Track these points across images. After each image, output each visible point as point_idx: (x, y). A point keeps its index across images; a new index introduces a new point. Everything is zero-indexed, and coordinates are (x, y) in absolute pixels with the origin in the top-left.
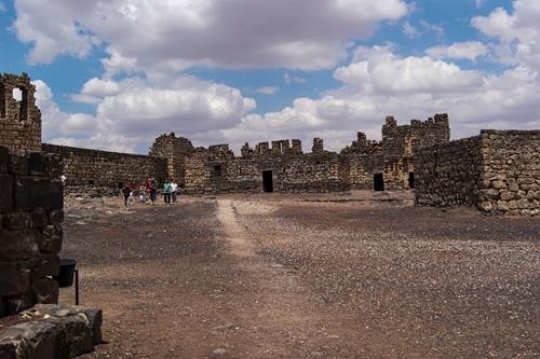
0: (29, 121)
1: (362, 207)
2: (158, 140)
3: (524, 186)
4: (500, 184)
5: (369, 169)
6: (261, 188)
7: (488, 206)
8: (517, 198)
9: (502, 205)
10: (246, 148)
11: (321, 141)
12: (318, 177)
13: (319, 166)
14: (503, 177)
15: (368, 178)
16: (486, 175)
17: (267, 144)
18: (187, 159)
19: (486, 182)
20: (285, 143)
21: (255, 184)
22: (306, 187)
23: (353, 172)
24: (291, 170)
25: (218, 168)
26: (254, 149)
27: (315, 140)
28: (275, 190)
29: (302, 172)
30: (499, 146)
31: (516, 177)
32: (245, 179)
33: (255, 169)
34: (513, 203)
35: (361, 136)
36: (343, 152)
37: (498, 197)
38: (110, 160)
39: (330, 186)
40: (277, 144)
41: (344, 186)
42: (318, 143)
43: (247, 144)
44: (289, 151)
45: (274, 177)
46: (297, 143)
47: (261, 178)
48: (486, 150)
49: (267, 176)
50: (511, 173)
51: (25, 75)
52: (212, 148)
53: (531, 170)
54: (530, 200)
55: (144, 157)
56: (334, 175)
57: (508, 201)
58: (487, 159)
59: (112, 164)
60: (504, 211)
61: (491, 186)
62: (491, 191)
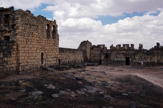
6: (124, 64)
11: (142, 45)
12: (148, 60)
13: (149, 56)
17: (120, 45)
20: (128, 45)
21: (122, 62)
24: (137, 57)
26: (115, 47)
27: (140, 44)
28: (130, 64)
29: (142, 58)
32: (118, 59)
33: (122, 56)
35: (158, 44)
40: (124, 45)
42: (141, 46)
43: (112, 45)
44: (129, 48)
45: (130, 59)
46: (132, 45)
47: (125, 60)
49: (127, 59)
56: (155, 60)
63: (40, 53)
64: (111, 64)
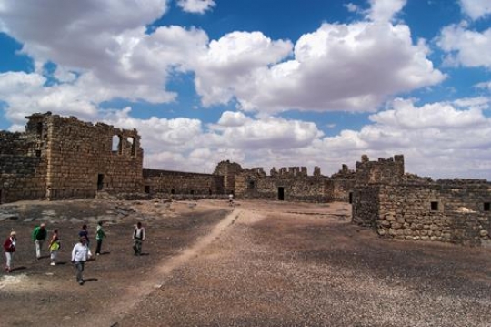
0: (136, 156)
1: (321, 219)
2: (219, 164)
3: (408, 220)
4: (391, 218)
5: (346, 189)
6: (277, 197)
7: (382, 232)
8: (403, 228)
9: (392, 231)
10: (273, 171)
11: (319, 169)
12: (312, 193)
14: (394, 213)
15: (345, 195)
16: (382, 211)
18: (236, 176)
19: (381, 216)
20: (297, 168)
21: (274, 195)
22: (304, 199)
23: (336, 190)
24: (295, 187)
25: (252, 183)
26: (278, 171)
27: (316, 168)
28: (285, 199)
29: (302, 189)
30: (391, 193)
31: (403, 214)
32: (268, 191)
33: (274, 185)
34: (400, 231)
35: (344, 167)
36: (333, 177)
37: (389, 227)
38: (186, 177)
39: (319, 200)
40: (292, 169)
41: (329, 200)
42: (317, 170)
43: (274, 168)
44: (299, 174)
45: (285, 191)
46: (304, 169)
47: (277, 191)
48: (381, 195)
49: (281, 190)
50: (399, 211)
51: (135, 130)
52: (253, 170)
53: (414, 210)
54: (413, 230)
55: (209, 175)
56: (322, 192)
57: (396, 229)
58: (383, 201)
59: (187, 179)
60: (393, 236)
61: (385, 219)
62: (384, 222)
63: (97, 176)
64: (257, 198)
